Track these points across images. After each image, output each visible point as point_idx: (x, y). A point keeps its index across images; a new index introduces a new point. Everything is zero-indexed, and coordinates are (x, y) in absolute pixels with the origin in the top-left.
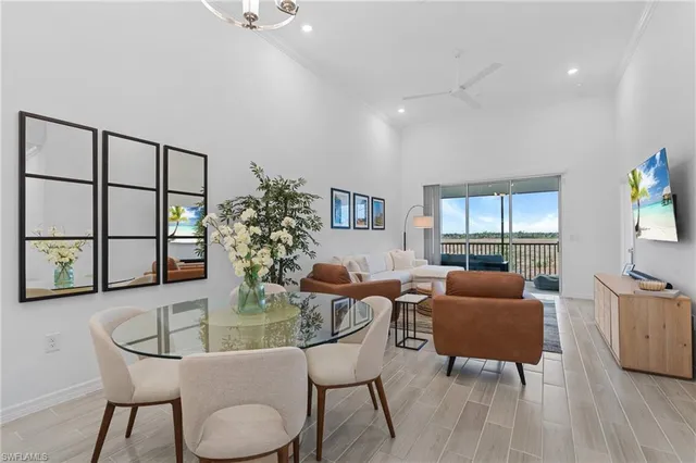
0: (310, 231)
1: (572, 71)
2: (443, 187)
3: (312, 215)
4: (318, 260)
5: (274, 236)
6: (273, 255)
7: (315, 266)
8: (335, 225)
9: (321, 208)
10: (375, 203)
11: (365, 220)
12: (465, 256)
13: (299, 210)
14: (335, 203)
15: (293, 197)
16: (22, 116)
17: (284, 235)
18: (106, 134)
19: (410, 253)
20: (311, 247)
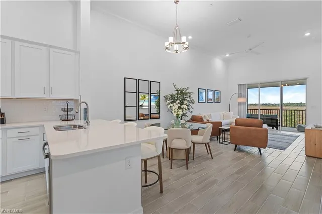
0: (190, 104)
1: (308, 34)
2: (247, 85)
3: (191, 99)
4: (193, 114)
5: (182, 106)
6: (182, 111)
7: (192, 116)
8: (200, 102)
9: (194, 97)
10: (217, 92)
11: (211, 100)
12: (258, 115)
13: (187, 98)
14: (199, 94)
15: (185, 94)
16: (125, 78)
17: (185, 106)
18: (139, 80)
19: (232, 113)
20: (191, 109)
